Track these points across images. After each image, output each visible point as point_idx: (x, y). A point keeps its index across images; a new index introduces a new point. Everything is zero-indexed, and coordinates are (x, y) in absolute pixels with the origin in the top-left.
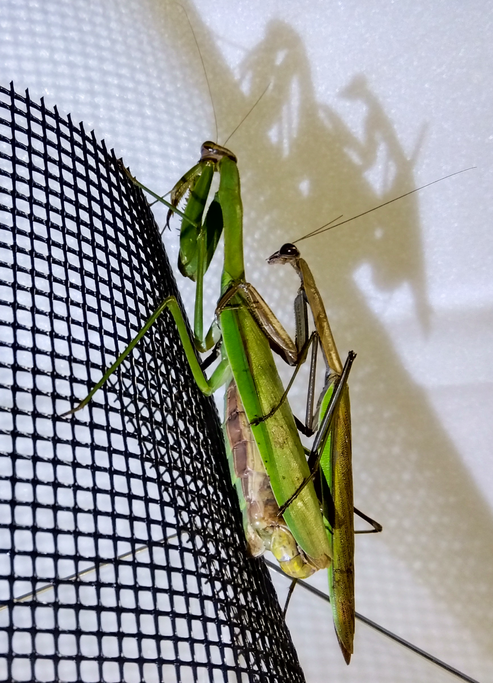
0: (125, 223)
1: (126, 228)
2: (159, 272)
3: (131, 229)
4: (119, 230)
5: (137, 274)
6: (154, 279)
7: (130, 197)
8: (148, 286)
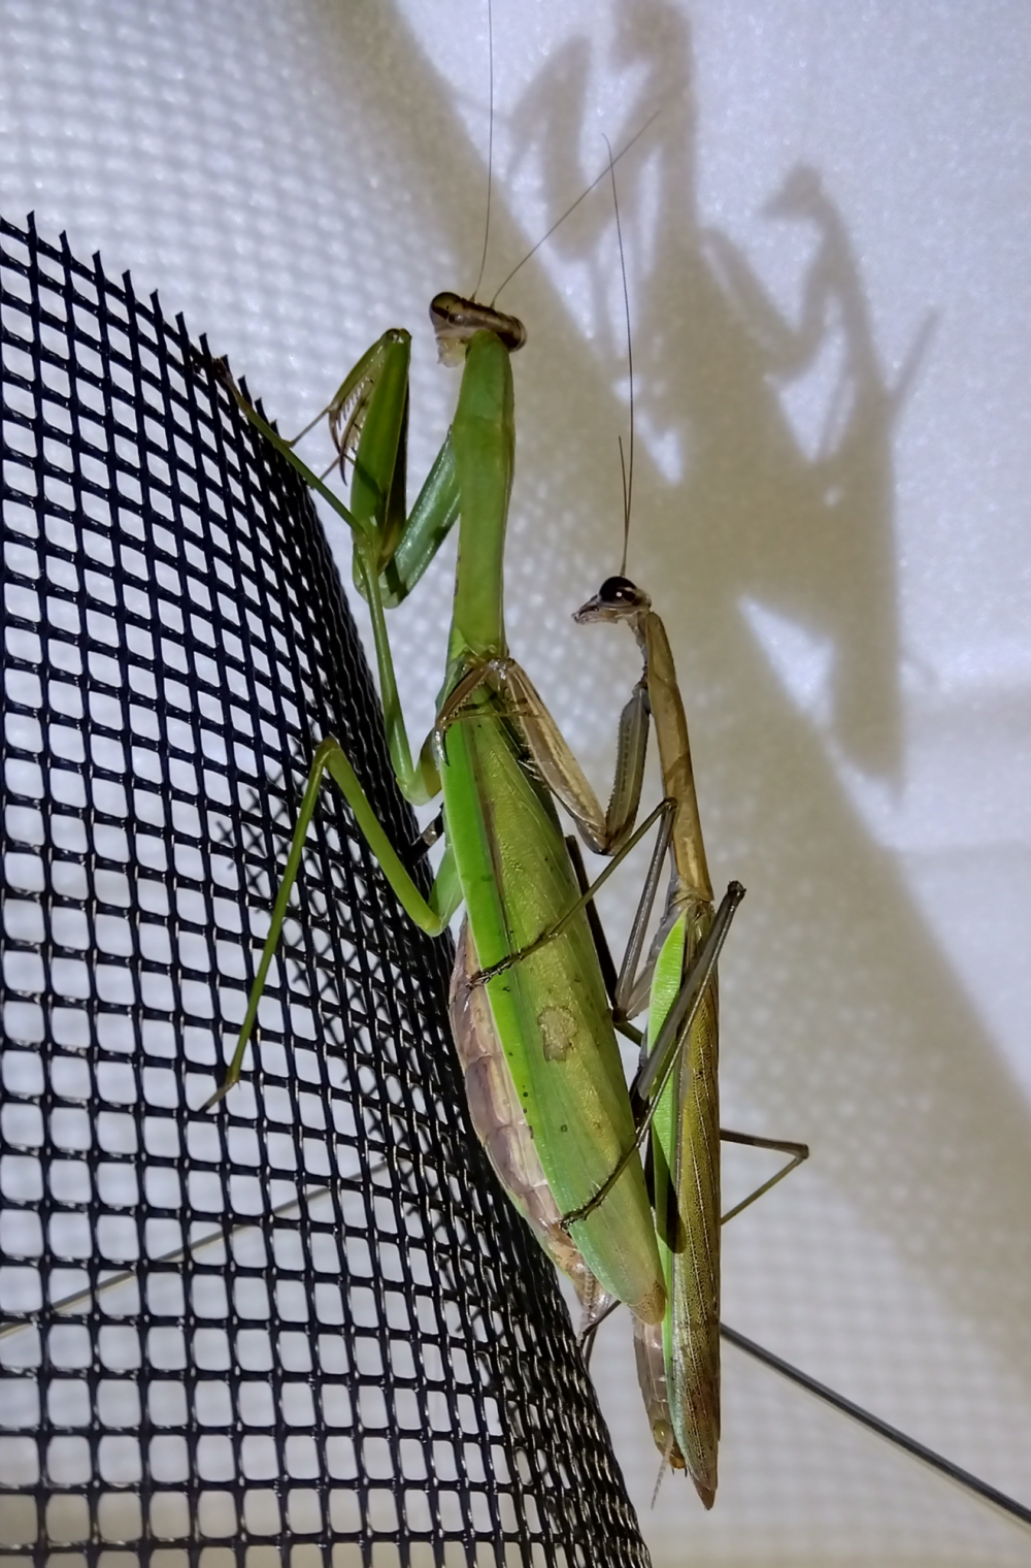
0: (254, 521)
1: (256, 531)
2: (328, 634)
3: (267, 536)
4: (241, 536)
5: (281, 636)
6: (317, 645)
7: (263, 465)
8: (303, 661)
